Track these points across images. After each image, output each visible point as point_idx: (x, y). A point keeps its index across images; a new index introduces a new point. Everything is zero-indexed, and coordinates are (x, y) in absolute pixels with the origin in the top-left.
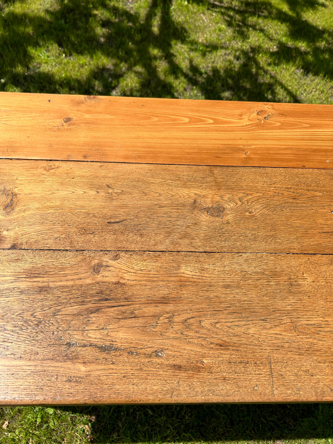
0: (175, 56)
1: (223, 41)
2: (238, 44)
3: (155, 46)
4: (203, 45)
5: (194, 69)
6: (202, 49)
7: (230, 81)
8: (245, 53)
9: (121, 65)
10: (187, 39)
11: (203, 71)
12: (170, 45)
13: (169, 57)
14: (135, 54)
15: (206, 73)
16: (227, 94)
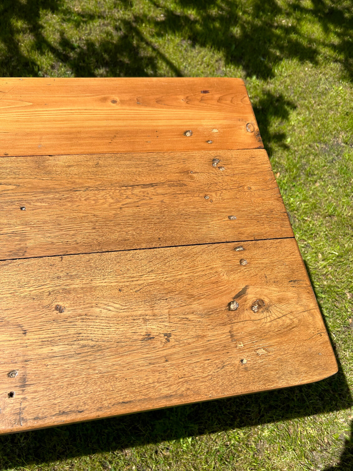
1: (102, 10)
3: (20, 17)
4: (79, 14)
6: (77, 19)
7: (106, 56)
8: (126, 23)
10: (60, 8)
11: (76, 45)
12: (38, 15)
13: (36, 29)
15: (79, 47)
16: (102, 71)
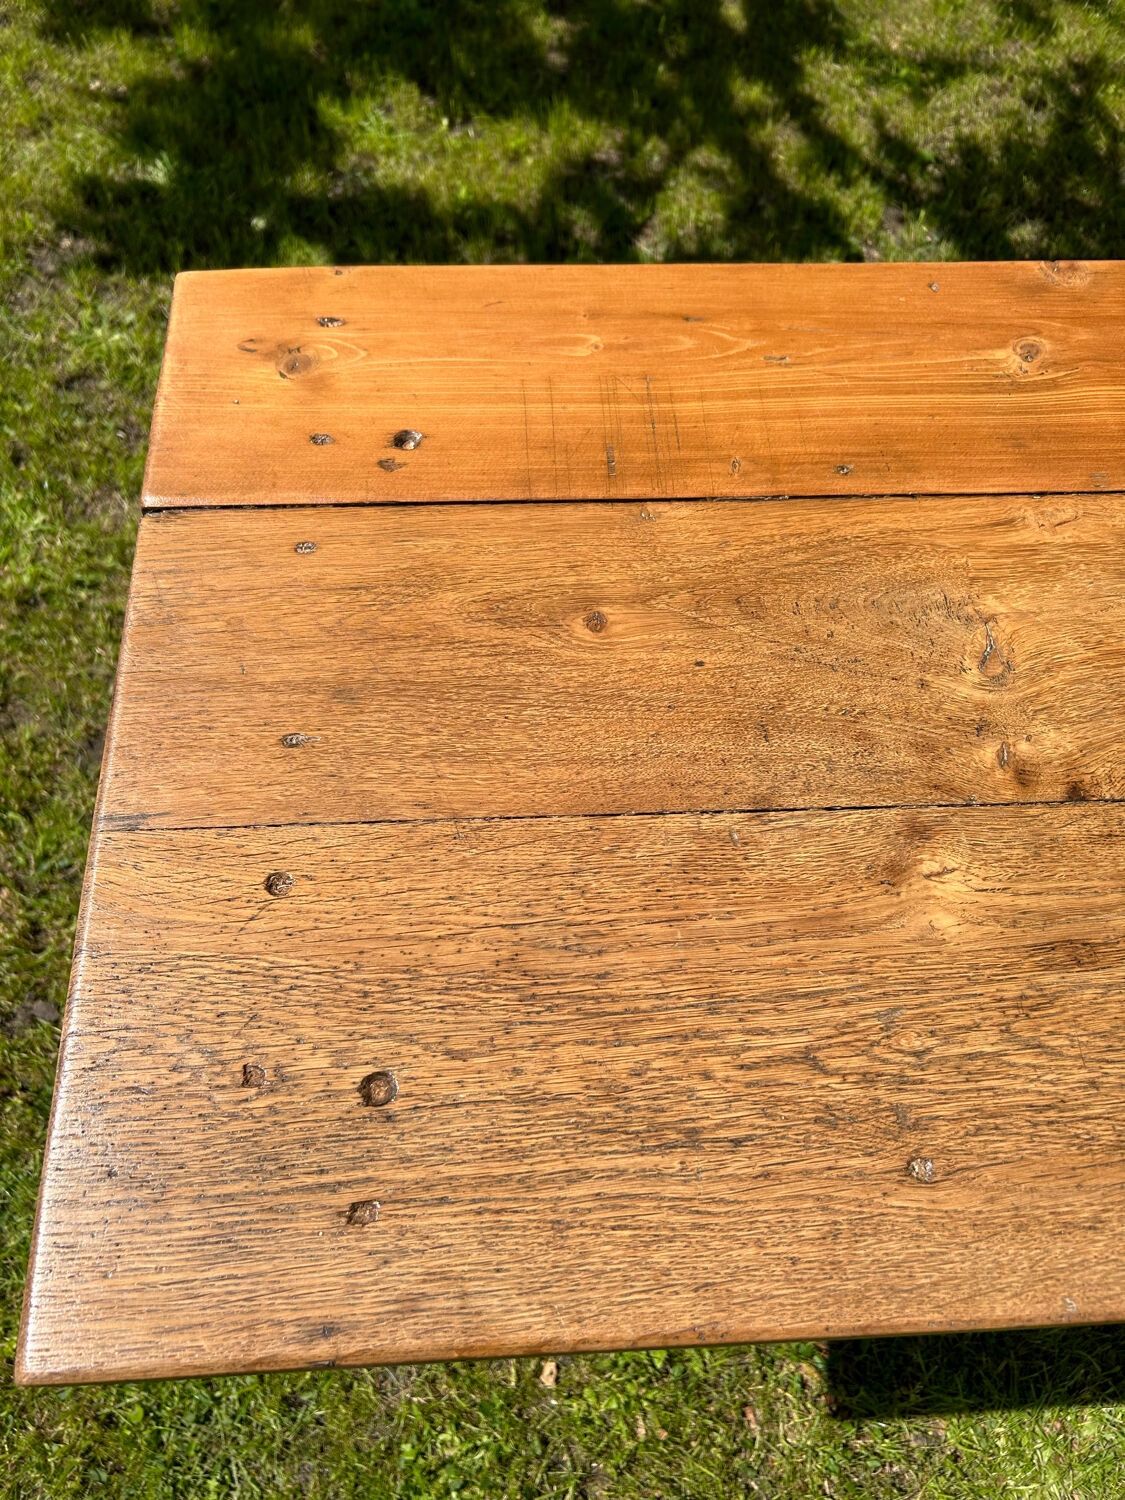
0: (822, 105)
2: (1025, 53)
5: (898, 149)
9: (649, 146)
14: (687, 103)
